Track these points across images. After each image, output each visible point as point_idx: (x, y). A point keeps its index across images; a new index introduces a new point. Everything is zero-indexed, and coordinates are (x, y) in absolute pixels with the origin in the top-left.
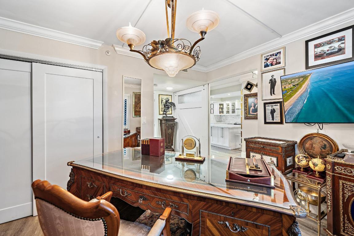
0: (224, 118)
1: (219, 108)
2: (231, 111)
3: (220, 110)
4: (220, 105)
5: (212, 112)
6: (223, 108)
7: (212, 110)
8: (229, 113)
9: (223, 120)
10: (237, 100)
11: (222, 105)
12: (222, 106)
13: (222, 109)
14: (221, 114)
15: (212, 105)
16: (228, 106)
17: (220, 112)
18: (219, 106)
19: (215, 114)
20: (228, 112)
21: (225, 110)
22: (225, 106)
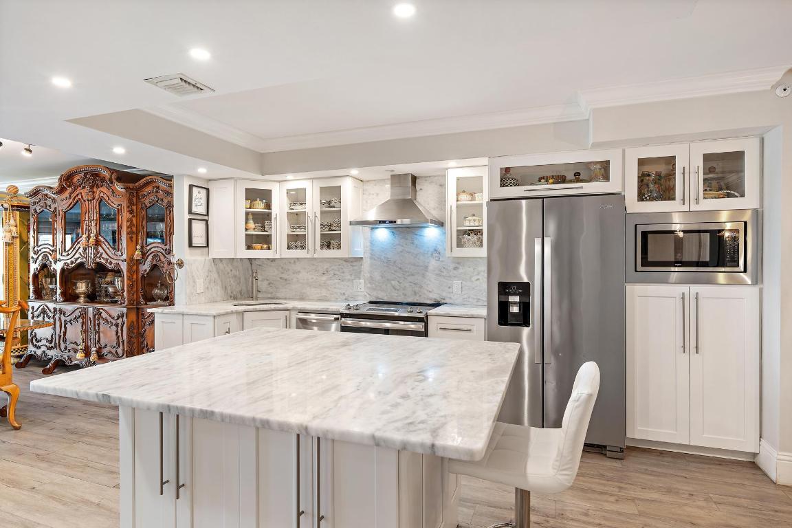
0: (272, 272)
1: (247, 214)
2: (314, 234)
3: (251, 224)
4: (252, 195)
5: (199, 240)
6: (268, 216)
7: (198, 228)
8: (303, 247)
9: (263, 285)
10: (354, 172)
11: (266, 196)
12: (259, 207)
13: (263, 219)
14: (258, 253)
15: (199, 195)
16: (298, 209)
17: (251, 242)
18: (243, 205)
19: (217, 250)
20: (296, 241)
21: (280, 229)
22: (280, 206)
